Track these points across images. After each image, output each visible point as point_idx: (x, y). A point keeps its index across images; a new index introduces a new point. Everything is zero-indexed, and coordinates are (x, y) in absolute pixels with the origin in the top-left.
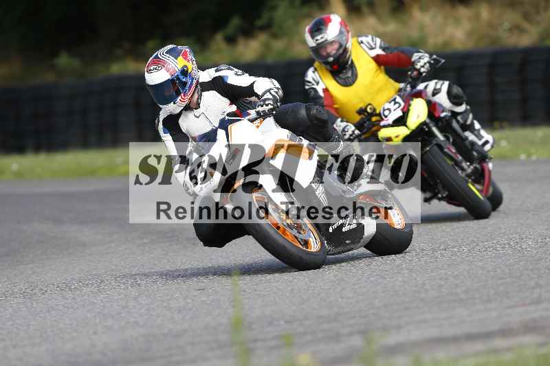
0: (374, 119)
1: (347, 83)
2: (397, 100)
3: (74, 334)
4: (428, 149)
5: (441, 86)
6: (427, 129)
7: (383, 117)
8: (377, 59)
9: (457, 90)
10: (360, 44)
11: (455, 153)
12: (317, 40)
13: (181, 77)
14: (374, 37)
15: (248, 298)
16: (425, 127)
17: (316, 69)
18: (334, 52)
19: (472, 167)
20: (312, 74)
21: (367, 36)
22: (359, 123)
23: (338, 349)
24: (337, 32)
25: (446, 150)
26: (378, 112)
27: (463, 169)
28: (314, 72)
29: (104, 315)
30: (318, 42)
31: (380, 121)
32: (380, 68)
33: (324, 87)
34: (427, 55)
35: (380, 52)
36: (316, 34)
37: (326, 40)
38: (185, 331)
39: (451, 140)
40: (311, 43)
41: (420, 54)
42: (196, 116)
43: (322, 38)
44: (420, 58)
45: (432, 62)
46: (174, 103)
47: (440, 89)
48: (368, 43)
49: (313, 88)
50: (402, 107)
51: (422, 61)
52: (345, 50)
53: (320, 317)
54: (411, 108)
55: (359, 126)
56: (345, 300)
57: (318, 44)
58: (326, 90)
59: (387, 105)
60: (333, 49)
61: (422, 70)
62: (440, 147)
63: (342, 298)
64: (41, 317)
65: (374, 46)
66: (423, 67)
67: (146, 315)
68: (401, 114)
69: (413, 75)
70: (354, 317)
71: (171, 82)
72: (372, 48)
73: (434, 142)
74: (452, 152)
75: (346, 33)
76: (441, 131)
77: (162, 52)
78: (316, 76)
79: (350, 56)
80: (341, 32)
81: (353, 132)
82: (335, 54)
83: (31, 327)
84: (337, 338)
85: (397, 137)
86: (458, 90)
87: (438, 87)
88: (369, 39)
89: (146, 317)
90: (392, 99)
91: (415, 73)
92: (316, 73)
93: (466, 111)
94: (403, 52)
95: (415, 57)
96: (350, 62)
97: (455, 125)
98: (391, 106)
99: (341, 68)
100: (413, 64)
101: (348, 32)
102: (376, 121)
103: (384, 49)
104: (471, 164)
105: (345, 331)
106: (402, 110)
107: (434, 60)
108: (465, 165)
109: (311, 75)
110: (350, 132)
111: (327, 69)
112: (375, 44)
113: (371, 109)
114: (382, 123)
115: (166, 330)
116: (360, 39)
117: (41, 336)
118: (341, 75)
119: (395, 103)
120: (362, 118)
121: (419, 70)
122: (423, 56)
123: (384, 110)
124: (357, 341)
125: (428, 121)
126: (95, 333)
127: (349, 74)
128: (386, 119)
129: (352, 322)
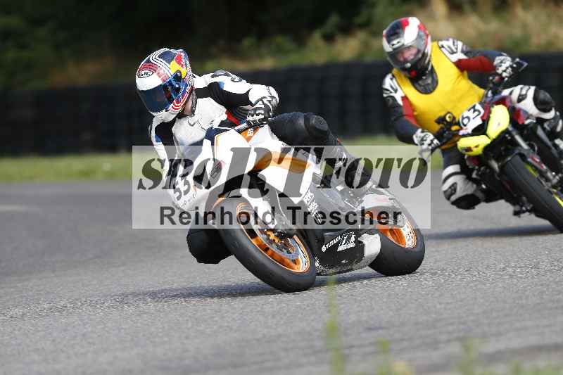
0: (454, 128)
1: (427, 90)
2: (476, 108)
3: (166, 339)
4: (509, 159)
5: (527, 91)
6: (509, 138)
7: (463, 126)
8: (460, 65)
9: (544, 95)
10: (440, 48)
11: (539, 163)
12: (393, 45)
13: (174, 83)
14: (455, 41)
15: (344, 303)
16: (507, 135)
17: (393, 76)
18: (412, 57)
19: (557, 177)
20: (391, 82)
21: (448, 40)
22: (438, 132)
23: (435, 356)
24: (415, 36)
25: (529, 160)
26: (457, 120)
27: (547, 180)
28: (391, 79)
29: (196, 319)
30: (394, 47)
31: (459, 130)
32: (462, 75)
33: (403, 95)
34: (509, 58)
35: (463, 57)
36: (392, 38)
37: (403, 45)
38: (280, 336)
39: (536, 148)
40: (388, 48)
41: (502, 58)
42: (190, 125)
43: (398, 42)
44: (501, 62)
45: (515, 66)
46: (167, 111)
47: (526, 95)
48: (449, 47)
49: (392, 96)
50: (481, 115)
51: (504, 65)
52: (424, 55)
53: (417, 324)
54: (491, 115)
55: (438, 136)
56: (443, 306)
57: (394, 49)
58: (405, 98)
59: (466, 113)
60: (411, 55)
61: (504, 74)
62: (523, 157)
63: (440, 304)
64: (132, 321)
65: (455, 50)
66: (505, 71)
67: (239, 319)
68: (480, 122)
69: (494, 81)
70: (452, 324)
71: (163, 88)
72: (453, 53)
73: (517, 152)
74: (536, 162)
75: (424, 37)
76: (525, 140)
77: (154, 57)
78: (394, 83)
79: (429, 61)
80: (419, 36)
81: (432, 141)
82: (412, 59)
83: (122, 331)
84: (435, 344)
85: (477, 147)
86: (546, 96)
87: (524, 92)
88: (450, 43)
89: (239, 321)
90: (471, 106)
91: (497, 78)
92: (394, 80)
93: (555, 118)
94: (485, 56)
95: (497, 60)
96: (430, 68)
97: (540, 132)
98: (471, 114)
99: (420, 74)
100: (495, 68)
101: (427, 36)
102: (456, 131)
103: (466, 53)
104: (557, 174)
105: (444, 337)
106: (482, 118)
107: (517, 63)
108: (550, 175)
109: (388, 82)
110: (428, 141)
111: (406, 76)
112: (457, 49)
113: (449, 117)
114: (461, 133)
115: (260, 336)
116: (441, 43)
117: (132, 340)
118: (420, 82)
119: (475, 111)
120: (441, 128)
121: (501, 75)
122: (504, 59)
123: (463, 118)
124: (455, 348)
125: (510, 129)
126: (187, 338)
127: (429, 81)
128: (465, 128)
129: (450, 328)
